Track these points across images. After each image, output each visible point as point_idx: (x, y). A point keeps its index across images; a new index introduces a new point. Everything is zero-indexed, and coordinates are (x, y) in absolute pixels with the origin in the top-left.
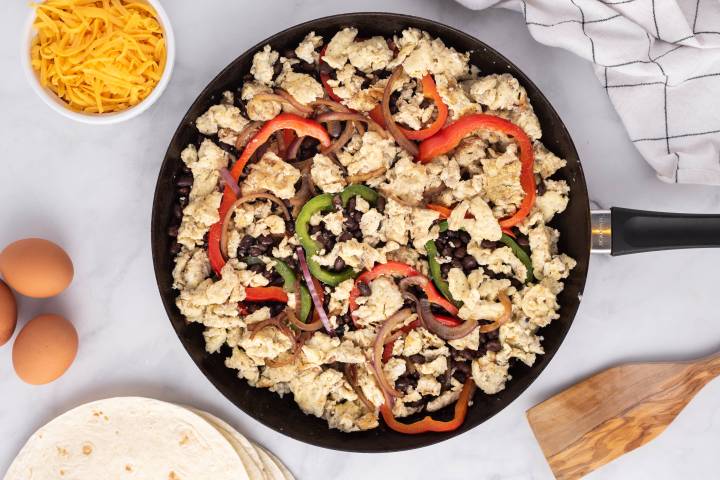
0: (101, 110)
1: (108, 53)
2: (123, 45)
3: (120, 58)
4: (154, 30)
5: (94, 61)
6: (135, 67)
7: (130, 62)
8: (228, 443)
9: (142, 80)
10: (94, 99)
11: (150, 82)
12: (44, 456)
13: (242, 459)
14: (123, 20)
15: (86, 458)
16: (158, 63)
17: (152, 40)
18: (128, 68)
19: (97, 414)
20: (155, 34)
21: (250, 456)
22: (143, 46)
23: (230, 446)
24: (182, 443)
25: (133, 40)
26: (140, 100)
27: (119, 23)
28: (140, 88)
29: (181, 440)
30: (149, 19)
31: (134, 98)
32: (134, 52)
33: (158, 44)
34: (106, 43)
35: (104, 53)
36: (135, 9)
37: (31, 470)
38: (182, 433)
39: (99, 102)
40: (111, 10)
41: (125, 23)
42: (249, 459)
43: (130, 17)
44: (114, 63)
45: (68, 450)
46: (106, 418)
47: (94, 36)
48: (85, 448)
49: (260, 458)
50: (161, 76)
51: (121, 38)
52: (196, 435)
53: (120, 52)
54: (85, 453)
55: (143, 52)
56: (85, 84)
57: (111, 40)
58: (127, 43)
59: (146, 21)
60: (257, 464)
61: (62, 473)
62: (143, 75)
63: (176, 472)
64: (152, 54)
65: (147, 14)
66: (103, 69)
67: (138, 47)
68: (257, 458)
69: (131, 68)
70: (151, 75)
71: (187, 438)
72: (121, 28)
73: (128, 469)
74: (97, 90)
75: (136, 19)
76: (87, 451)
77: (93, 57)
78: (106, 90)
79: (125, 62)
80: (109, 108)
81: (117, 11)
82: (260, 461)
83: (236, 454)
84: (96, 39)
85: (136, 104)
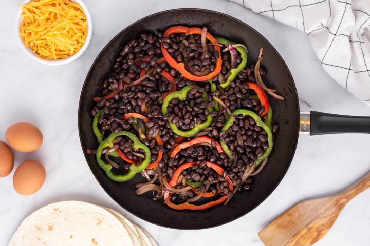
0: (55, 58)
1: (58, 30)
2: (66, 25)
3: (64, 32)
4: (82, 17)
5: (51, 34)
6: (72, 36)
7: (70, 34)
8: (121, 224)
9: (76, 43)
10: (52, 53)
11: (80, 44)
12: (30, 230)
13: (128, 232)
14: (65, 13)
15: (50, 231)
16: (84, 34)
17: (81, 22)
18: (68, 37)
19: (55, 210)
20: (82, 20)
21: (132, 231)
22: (76, 25)
23: (122, 225)
24: (98, 224)
25: (71, 23)
26: (75, 53)
27: (64, 15)
28: (75, 47)
29: (97, 222)
30: (79, 12)
31: (72, 52)
32: (71, 29)
33: (84, 24)
34: (57, 25)
35: (57, 29)
36: (72, 7)
37: (23, 238)
38: (98, 219)
39: (54, 54)
40: (60, 7)
41: (67, 14)
42: (132, 232)
43: (69, 11)
44: (61, 34)
45: (41, 227)
46: (60, 212)
47: (51, 21)
48: (50, 227)
49: (137, 231)
50: (85, 41)
51: (65, 22)
52: (105, 220)
53: (65, 29)
54: (50, 229)
55: (76, 29)
56: (47, 45)
57: (60, 23)
58: (67, 24)
59: (78, 13)
60: (136, 235)
61: (38, 239)
62: (76, 40)
63: (95, 239)
64: (81, 30)
65: (78, 9)
66: (56, 38)
67: (73, 26)
68: (135, 232)
69: (70, 36)
70: (80, 40)
71: (100, 222)
72: (65, 17)
73: (71, 237)
74: (53, 48)
75: (72, 12)
76: (51, 228)
77: (51, 32)
78: (58, 48)
79: (67, 34)
80: (60, 57)
81: (63, 8)
82: (137, 233)
83: (125, 230)
84: (52, 22)
85: (73, 55)
